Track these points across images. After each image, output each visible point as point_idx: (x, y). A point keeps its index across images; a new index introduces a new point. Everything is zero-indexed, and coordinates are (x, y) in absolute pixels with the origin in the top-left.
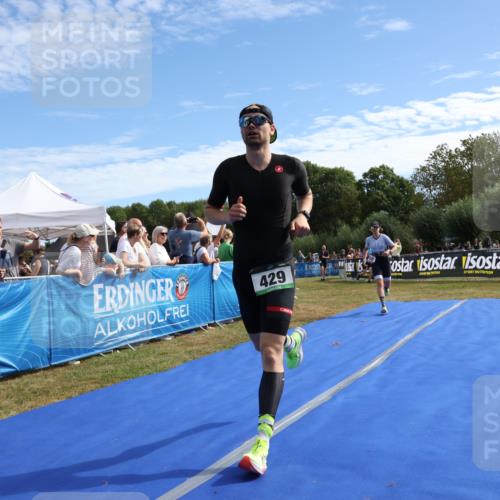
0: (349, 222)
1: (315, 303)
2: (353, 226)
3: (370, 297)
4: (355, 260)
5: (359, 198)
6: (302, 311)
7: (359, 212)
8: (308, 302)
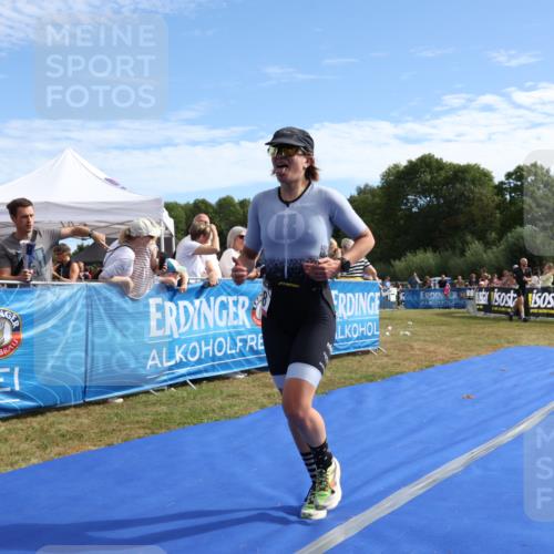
0: (482, 237)
1: (434, 342)
2: (487, 244)
3: (511, 338)
4: (490, 290)
5: (498, 207)
6: (418, 352)
7: (498, 225)
8: (425, 341)
